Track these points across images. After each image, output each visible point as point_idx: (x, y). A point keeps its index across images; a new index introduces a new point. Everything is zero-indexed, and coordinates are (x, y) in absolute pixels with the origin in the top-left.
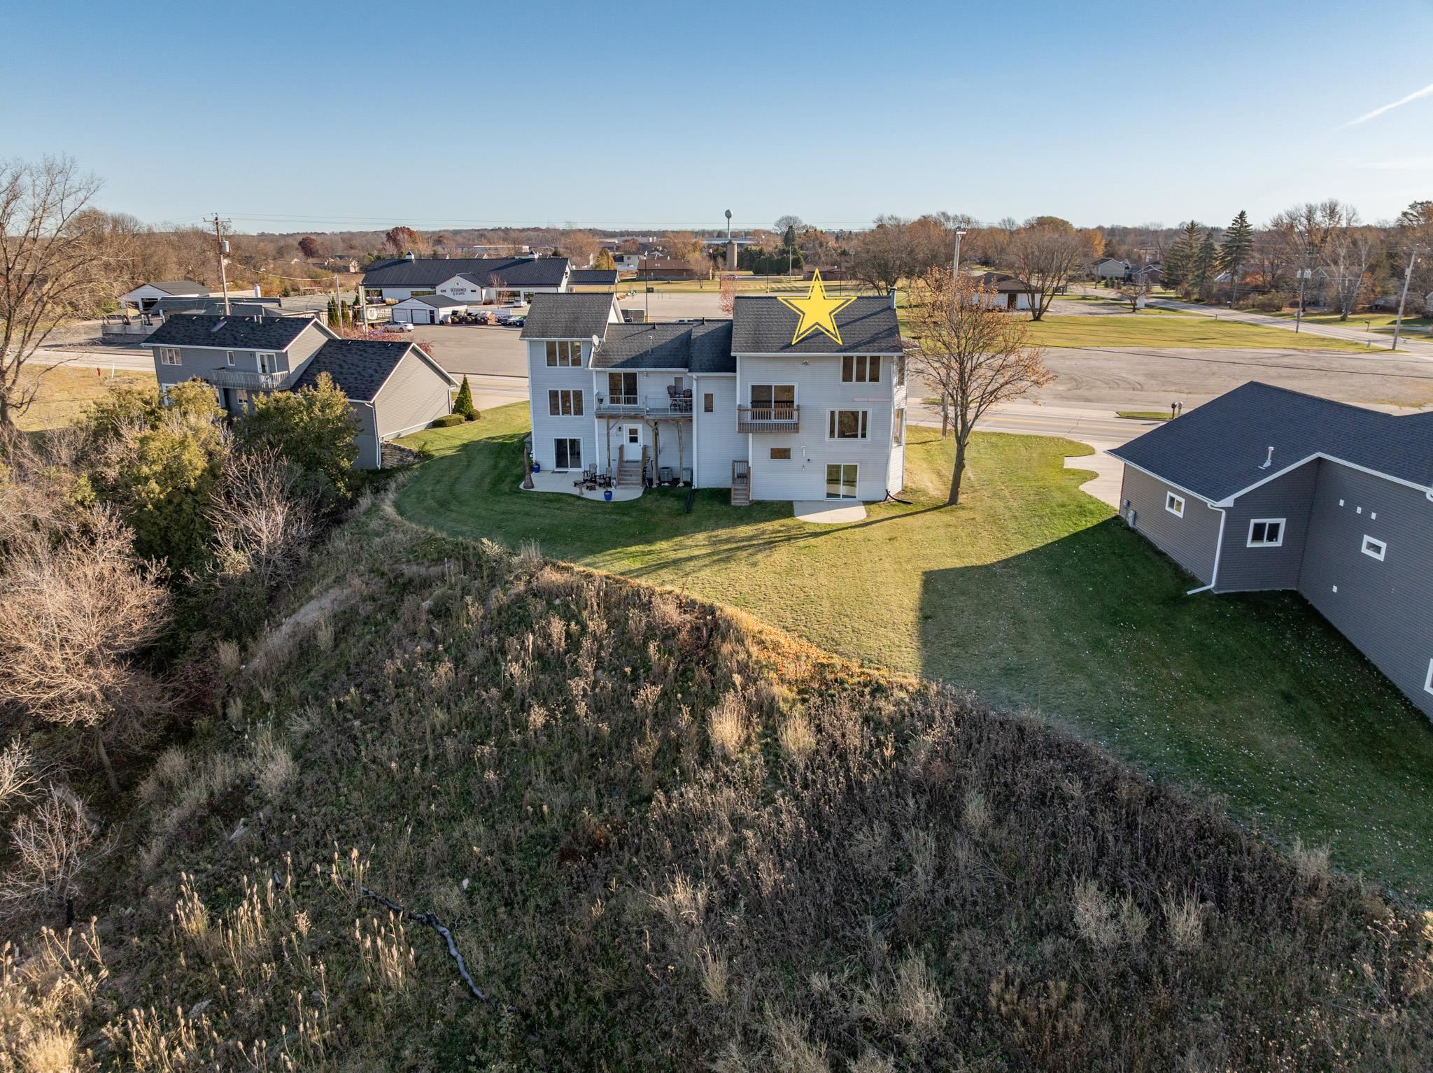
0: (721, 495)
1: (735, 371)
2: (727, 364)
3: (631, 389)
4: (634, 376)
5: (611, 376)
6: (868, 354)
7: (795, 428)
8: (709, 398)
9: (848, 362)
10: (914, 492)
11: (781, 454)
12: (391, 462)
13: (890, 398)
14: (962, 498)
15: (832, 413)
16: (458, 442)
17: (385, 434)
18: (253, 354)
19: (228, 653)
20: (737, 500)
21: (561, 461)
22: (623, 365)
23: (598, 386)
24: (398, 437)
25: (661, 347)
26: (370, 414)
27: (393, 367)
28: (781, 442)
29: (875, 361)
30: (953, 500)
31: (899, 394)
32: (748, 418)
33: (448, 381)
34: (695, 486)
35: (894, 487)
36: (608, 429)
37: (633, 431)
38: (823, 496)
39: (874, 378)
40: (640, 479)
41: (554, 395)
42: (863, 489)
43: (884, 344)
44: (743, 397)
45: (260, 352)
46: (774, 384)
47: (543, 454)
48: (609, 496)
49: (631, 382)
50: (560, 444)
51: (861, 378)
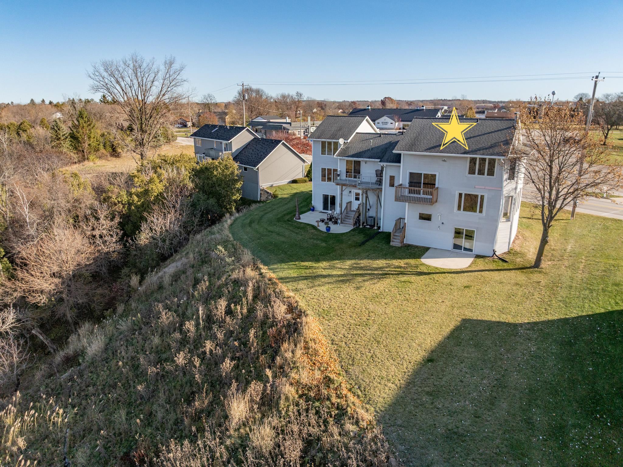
1: (399, 162)
2: (397, 159)
3: (357, 172)
4: (359, 162)
5: (347, 161)
6: (488, 157)
7: (431, 202)
8: (392, 178)
9: (473, 161)
10: (516, 254)
11: (426, 218)
12: (263, 198)
13: (500, 187)
14: (545, 264)
15: (460, 195)
18: (221, 143)
19: (135, 280)
20: (395, 243)
21: (325, 207)
22: (353, 156)
23: (341, 167)
24: (272, 186)
25: (378, 147)
26: (256, 173)
27: (271, 152)
28: (426, 210)
29: (492, 163)
30: (537, 264)
31: (508, 187)
33: (304, 161)
34: (381, 230)
35: (501, 248)
36: (342, 191)
37: (357, 194)
38: (450, 247)
39: (491, 173)
40: (352, 221)
41: (323, 170)
42: (477, 246)
43: (496, 150)
44: (403, 179)
45: (224, 142)
46: (423, 172)
47: (318, 202)
48: (328, 229)
50: (326, 198)
51: (481, 172)
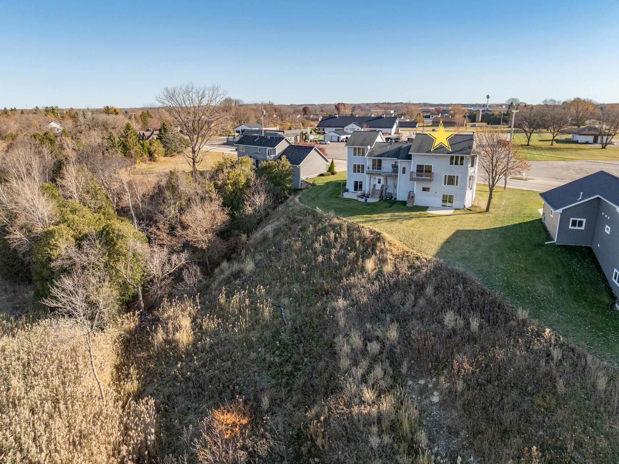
0: (404, 203)
1: (411, 159)
2: (409, 157)
3: (380, 165)
5: (374, 160)
6: (460, 155)
7: (431, 181)
8: (404, 169)
9: (452, 158)
10: (476, 207)
11: (426, 190)
12: (304, 187)
13: (467, 171)
14: (490, 210)
15: (446, 176)
16: (326, 181)
17: (303, 177)
18: (266, 149)
19: (244, 237)
20: (409, 205)
21: (356, 189)
22: (377, 156)
23: (369, 163)
24: (307, 178)
25: (391, 151)
26: (299, 170)
27: (307, 155)
28: (426, 186)
29: (462, 158)
30: (487, 210)
31: (471, 171)
32: (415, 176)
33: (327, 161)
34: (397, 199)
35: (468, 204)
36: (370, 178)
37: (379, 180)
38: (440, 206)
39: (462, 164)
40: (378, 196)
41: (355, 166)
42: (455, 204)
43: (465, 152)
44: (414, 169)
45: (268, 148)
46: (425, 164)
47: (350, 186)
48: (366, 201)
49: (380, 161)
50: (356, 183)
51: (456, 164)
